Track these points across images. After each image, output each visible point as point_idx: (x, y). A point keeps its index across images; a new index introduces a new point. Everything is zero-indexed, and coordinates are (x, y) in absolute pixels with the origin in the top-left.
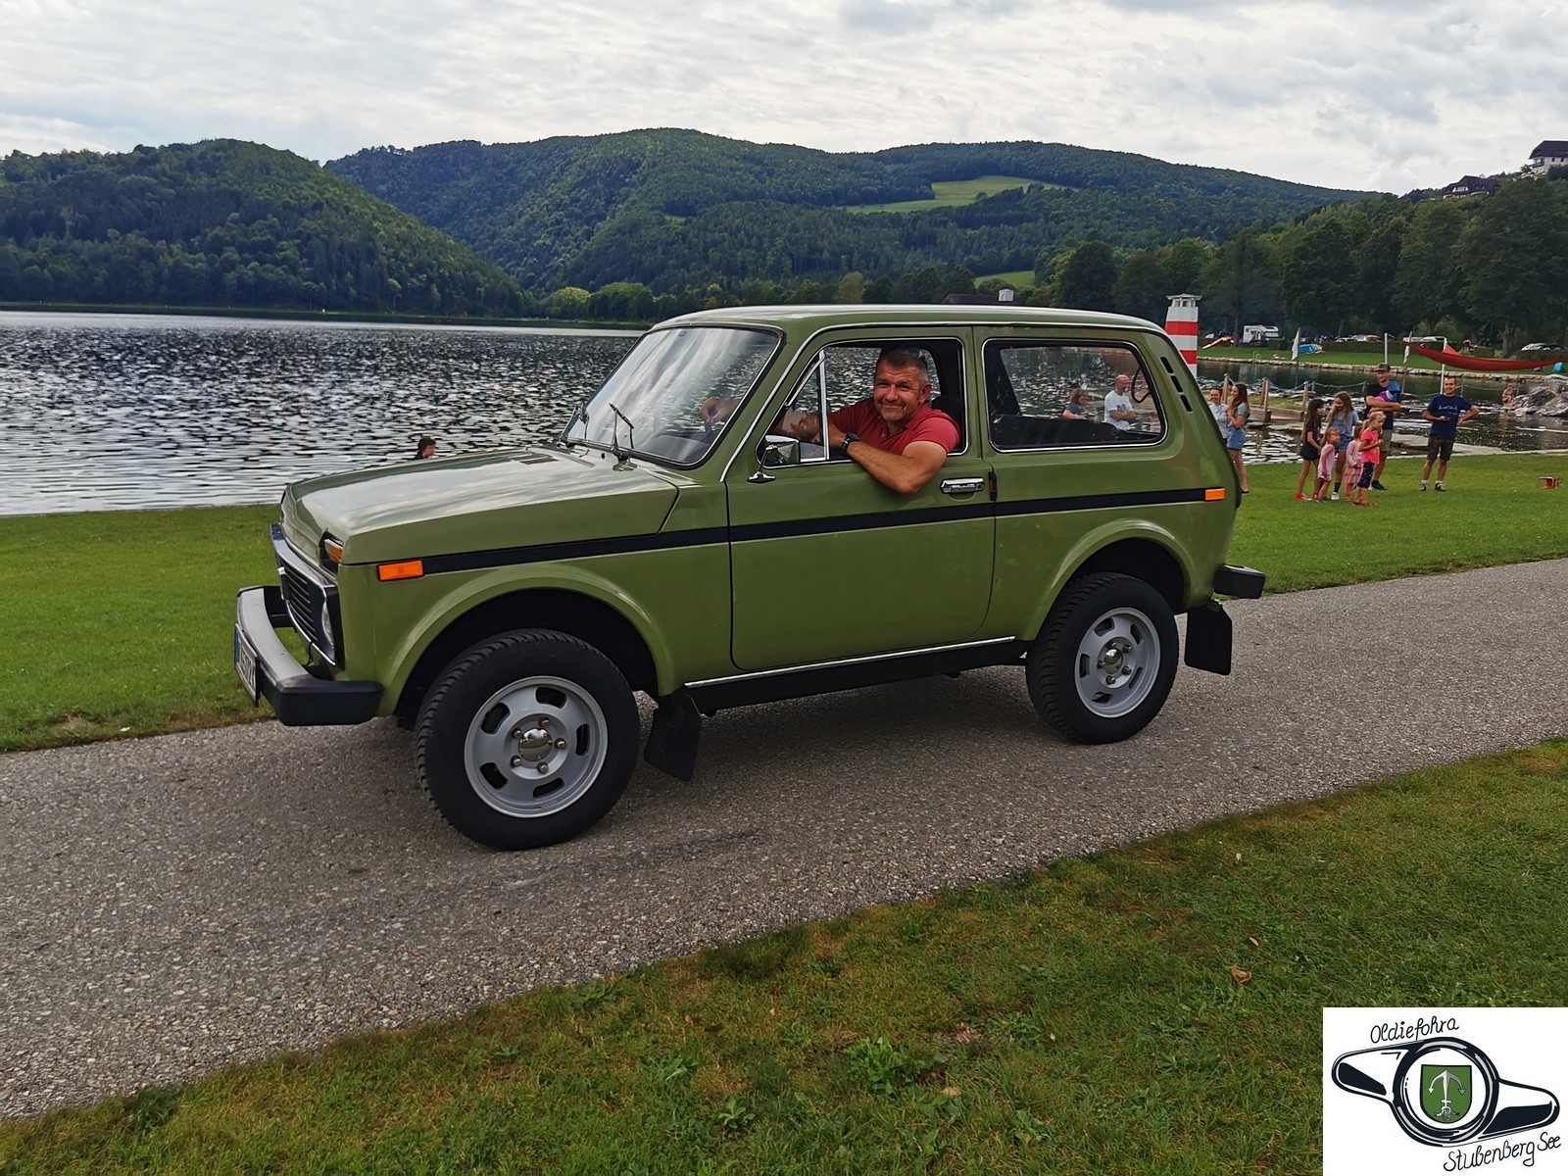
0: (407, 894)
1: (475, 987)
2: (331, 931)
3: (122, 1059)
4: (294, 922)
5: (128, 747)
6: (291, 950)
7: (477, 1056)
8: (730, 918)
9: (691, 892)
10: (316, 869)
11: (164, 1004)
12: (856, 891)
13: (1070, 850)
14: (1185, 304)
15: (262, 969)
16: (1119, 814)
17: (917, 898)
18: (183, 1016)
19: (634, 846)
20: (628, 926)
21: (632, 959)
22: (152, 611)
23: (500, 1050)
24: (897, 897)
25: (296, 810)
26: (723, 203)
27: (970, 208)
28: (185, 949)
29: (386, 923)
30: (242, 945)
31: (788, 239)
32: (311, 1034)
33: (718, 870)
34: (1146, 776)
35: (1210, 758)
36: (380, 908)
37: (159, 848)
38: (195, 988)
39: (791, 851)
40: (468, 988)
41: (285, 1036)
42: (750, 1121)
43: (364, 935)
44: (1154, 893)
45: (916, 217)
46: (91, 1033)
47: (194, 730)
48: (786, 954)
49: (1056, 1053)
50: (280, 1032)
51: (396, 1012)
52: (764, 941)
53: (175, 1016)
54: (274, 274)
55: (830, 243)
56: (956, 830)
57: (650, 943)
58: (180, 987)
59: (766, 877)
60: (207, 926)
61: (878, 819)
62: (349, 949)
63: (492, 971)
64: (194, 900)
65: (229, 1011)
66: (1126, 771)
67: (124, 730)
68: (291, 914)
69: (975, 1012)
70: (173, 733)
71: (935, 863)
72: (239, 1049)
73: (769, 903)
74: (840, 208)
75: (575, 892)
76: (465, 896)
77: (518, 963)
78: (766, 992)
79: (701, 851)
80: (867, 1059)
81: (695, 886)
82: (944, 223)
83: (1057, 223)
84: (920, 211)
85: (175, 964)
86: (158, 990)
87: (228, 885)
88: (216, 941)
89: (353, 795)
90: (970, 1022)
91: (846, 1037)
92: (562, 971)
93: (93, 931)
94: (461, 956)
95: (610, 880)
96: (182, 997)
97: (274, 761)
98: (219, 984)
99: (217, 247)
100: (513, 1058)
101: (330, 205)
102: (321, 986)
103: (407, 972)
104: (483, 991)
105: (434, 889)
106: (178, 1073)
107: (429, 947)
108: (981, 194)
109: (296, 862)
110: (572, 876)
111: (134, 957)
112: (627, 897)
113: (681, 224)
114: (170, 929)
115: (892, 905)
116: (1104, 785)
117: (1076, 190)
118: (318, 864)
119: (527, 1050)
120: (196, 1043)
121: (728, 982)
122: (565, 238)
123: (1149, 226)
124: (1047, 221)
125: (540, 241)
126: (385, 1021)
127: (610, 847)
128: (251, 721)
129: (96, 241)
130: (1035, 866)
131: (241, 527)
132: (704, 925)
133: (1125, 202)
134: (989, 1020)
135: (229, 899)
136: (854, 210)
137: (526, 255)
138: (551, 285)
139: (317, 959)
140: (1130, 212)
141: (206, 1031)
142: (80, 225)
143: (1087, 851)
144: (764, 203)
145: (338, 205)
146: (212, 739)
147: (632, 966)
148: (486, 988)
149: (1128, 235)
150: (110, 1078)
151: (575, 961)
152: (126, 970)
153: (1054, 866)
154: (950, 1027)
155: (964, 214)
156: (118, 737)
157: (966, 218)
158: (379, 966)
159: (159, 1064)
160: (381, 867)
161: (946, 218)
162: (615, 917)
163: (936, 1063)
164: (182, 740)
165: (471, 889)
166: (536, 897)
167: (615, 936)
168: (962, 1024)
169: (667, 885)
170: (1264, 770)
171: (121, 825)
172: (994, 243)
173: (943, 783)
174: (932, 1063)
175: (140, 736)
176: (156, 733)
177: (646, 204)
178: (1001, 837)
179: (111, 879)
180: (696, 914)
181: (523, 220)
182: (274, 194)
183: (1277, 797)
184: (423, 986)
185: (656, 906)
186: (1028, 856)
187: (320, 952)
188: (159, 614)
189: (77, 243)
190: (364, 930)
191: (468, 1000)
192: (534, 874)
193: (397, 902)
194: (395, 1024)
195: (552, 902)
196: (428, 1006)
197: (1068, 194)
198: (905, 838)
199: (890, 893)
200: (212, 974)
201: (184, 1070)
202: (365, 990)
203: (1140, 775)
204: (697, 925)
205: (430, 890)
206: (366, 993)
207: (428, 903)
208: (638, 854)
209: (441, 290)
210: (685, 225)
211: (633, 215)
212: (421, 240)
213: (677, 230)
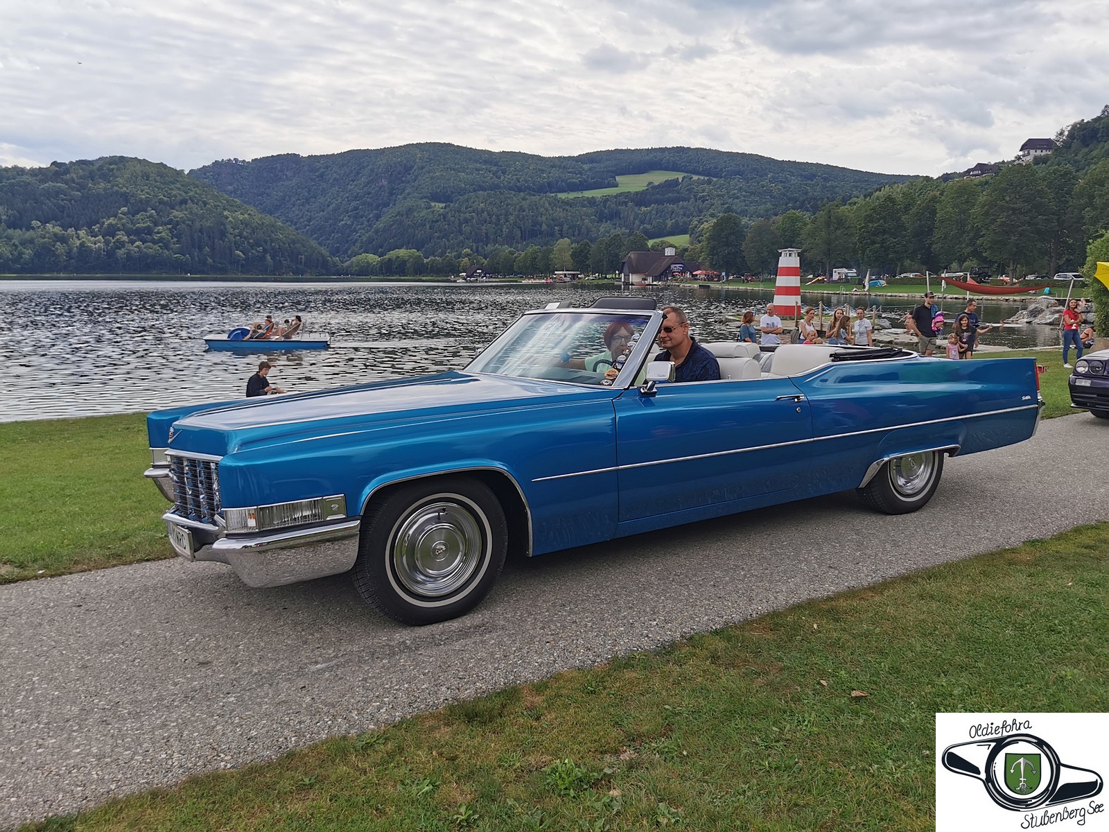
0: (239, 678)
1: (286, 739)
2: (185, 705)
3: (35, 798)
4: (159, 699)
5: (43, 584)
6: (157, 719)
7: (285, 785)
8: (466, 683)
9: (440, 666)
10: (175, 663)
11: (66, 759)
12: (554, 661)
13: (702, 627)
14: (790, 255)
15: (136, 732)
16: (736, 602)
17: (596, 664)
18: (79, 767)
19: (401, 637)
20: (395, 692)
21: (397, 714)
22: (63, 489)
23: (302, 780)
24: (582, 664)
25: (161, 623)
26: (471, 193)
27: (643, 193)
28: (82, 721)
29: (224, 698)
30: (123, 717)
31: (518, 216)
32: (170, 775)
33: (459, 650)
34: (756, 576)
35: (800, 562)
36: (219, 688)
37: (64, 652)
38: (88, 747)
39: (510, 636)
40: (280, 740)
41: (151, 777)
42: (475, 820)
43: (209, 707)
44: (757, 654)
45: (606, 200)
46: (13, 781)
47: (90, 570)
48: (504, 706)
49: (687, 763)
50: (148, 774)
51: (230, 757)
52: (489, 698)
53: (73, 767)
54: (152, 249)
55: (547, 219)
56: (625, 617)
57: (410, 703)
58: (78, 747)
59: (492, 654)
60: (98, 705)
61: (571, 612)
62: (198, 716)
63: (298, 727)
64: (88, 687)
65: (112, 762)
66: (742, 573)
67: (41, 572)
68: (157, 694)
69: (634, 739)
70: (75, 573)
71: (609, 640)
72: (118, 787)
73: (494, 672)
74: (553, 195)
75: (358, 671)
76: (280, 677)
77: (317, 721)
78: (489, 732)
79: (447, 639)
80: (557, 774)
81: (442, 662)
82: (626, 203)
83: (703, 202)
84: (609, 196)
85: (74, 731)
86: (61, 750)
87: (113, 676)
88: (104, 715)
89: (202, 611)
90: (630, 746)
91: (544, 760)
92: (347, 725)
93: (16, 711)
94: (276, 718)
95: (384, 661)
96: (78, 754)
97: (147, 590)
98: (105, 743)
99: (111, 231)
100: (311, 786)
101: (192, 201)
102: (177, 742)
103: (238, 730)
104: (291, 741)
105: (259, 673)
106: (75, 805)
107: (254, 713)
108: (650, 183)
109: (161, 659)
110: (356, 660)
111: (44, 728)
112: (395, 672)
113: (442, 208)
114: (71, 708)
115: (579, 669)
116: (727, 583)
117: (715, 179)
118: (176, 660)
119: (321, 780)
120: (88, 784)
121: (463, 727)
122: (361, 220)
123: (765, 203)
124: (696, 201)
125: (343, 222)
126: (222, 764)
127: (384, 639)
128: (131, 563)
129: (24, 229)
130: (678, 639)
131: (128, 428)
132: (448, 689)
133: (749, 186)
134: (643, 744)
135: (113, 686)
136: (562, 196)
137: (333, 233)
138: (352, 252)
139: (175, 724)
140: (752, 193)
141: (95, 776)
142: (12, 218)
143: (714, 627)
144: (500, 192)
145: (198, 200)
146: (103, 576)
147: (397, 719)
148: (293, 739)
149: (752, 209)
150: (27, 810)
151: (357, 718)
152: (39, 737)
153: (691, 638)
154: (616, 750)
155: (639, 197)
156: (36, 577)
157: (640, 199)
158: (218, 727)
159: (62, 800)
160: (221, 660)
161: (627, 200)
162: (386, 686)
163: (605, 774)
164: (81, 578)
165: (285, 672)
166: (331, 675)
167: (386, 699)
168: (625, 748)
169: (423, 663)
170: (835, 568)
171: (38, 638)
172: (660, 216)
173: (617, 586)
174: (602, 774)
175: (52, 576)
176: (63, 574)
177: (418, 195)
178: (655, 620)
179: (29, 675)
180: (442, 681)
181: (331, 207)
182: (152, 193)
183: (843, 587)
184: (249, 739)
185: (415, 677)
186: (673, 632)
187: (177, 719)
188: (67, 492)
189: (10, 231)
190: (208, 703)
191: (281, 748)
192: (329, 660)
193: (232, 683)
194: (229, 766)
195: (342, 678)
196: (252, 753)
197: (709, 182)
198: (590, 624)
199: (578, 662)
200: (101, 737)
201: (79, 803)
202: (208, 744)
203: (752, 575)
204: (444, 689)
205: (256, 674)
206: (209, 746)
207: (254, 683)
208: (404, 642)
209: (273, 258)
210: (445, 208)
211: (409, 203)
212: (258, 224)
213: (439, 212)
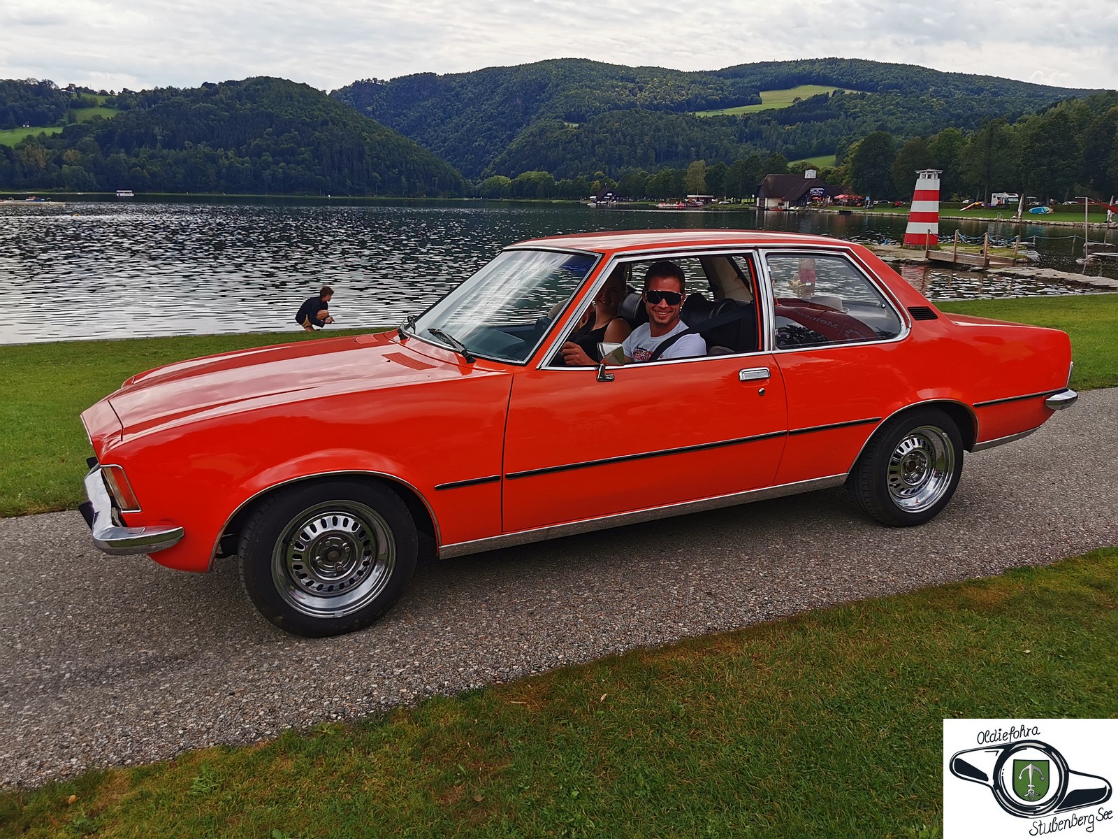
13: (456, 684)
14: (929, 177)
16: (538, 643)
24: (240, 737)
26: (606, 111)
27: (788, 110)
31: (653, 137)
33: (111, 698)
34: (600, 601)
35: (676, 582)
39: (197, 678)
45: (747, 118)
54: (296, 170)
55: (683, 139)
59: (143, 708)
66: (585, 595)
71: (314, 697)
73: (114, 740)
74: (691, 113)
79: (118, 675)
82: (769, 122)
83: (854, 118)
84: (751, 114)
99: (258, 152)
101: (334, 124)
108: (796, 99)
113: (575, 128)
115: (225, 747)
117: (869, 94)
122: (495, 141)
123: (924, 120)
124: (846, 117)
125: (477, 143)
129: (178, 150)
130: (407, 703)
133: (907, 102)
136: (701, 114)
137: (467, 153)
138: (485, 174)
140: (910, 109)
142: (166, 138)
144: (635, 110)
145: (339, 121)
149: (909, 126)
153: (425, 704)
155: (783, 114)
157: (784, 117)
161: (769, 118)
169: (46, 714)
172: (805, 136)
177: (551, 115)
180: (36, 749)
181: (465, 128)
182: (295, 114)
186: (410, 691)
189: (165, 151)
197: (863, 97)
203: (596, 600)
209: (408, 179)
210: (579, 129)
211: (541, 123)
212: (395, 145)
213: (574, 133)
